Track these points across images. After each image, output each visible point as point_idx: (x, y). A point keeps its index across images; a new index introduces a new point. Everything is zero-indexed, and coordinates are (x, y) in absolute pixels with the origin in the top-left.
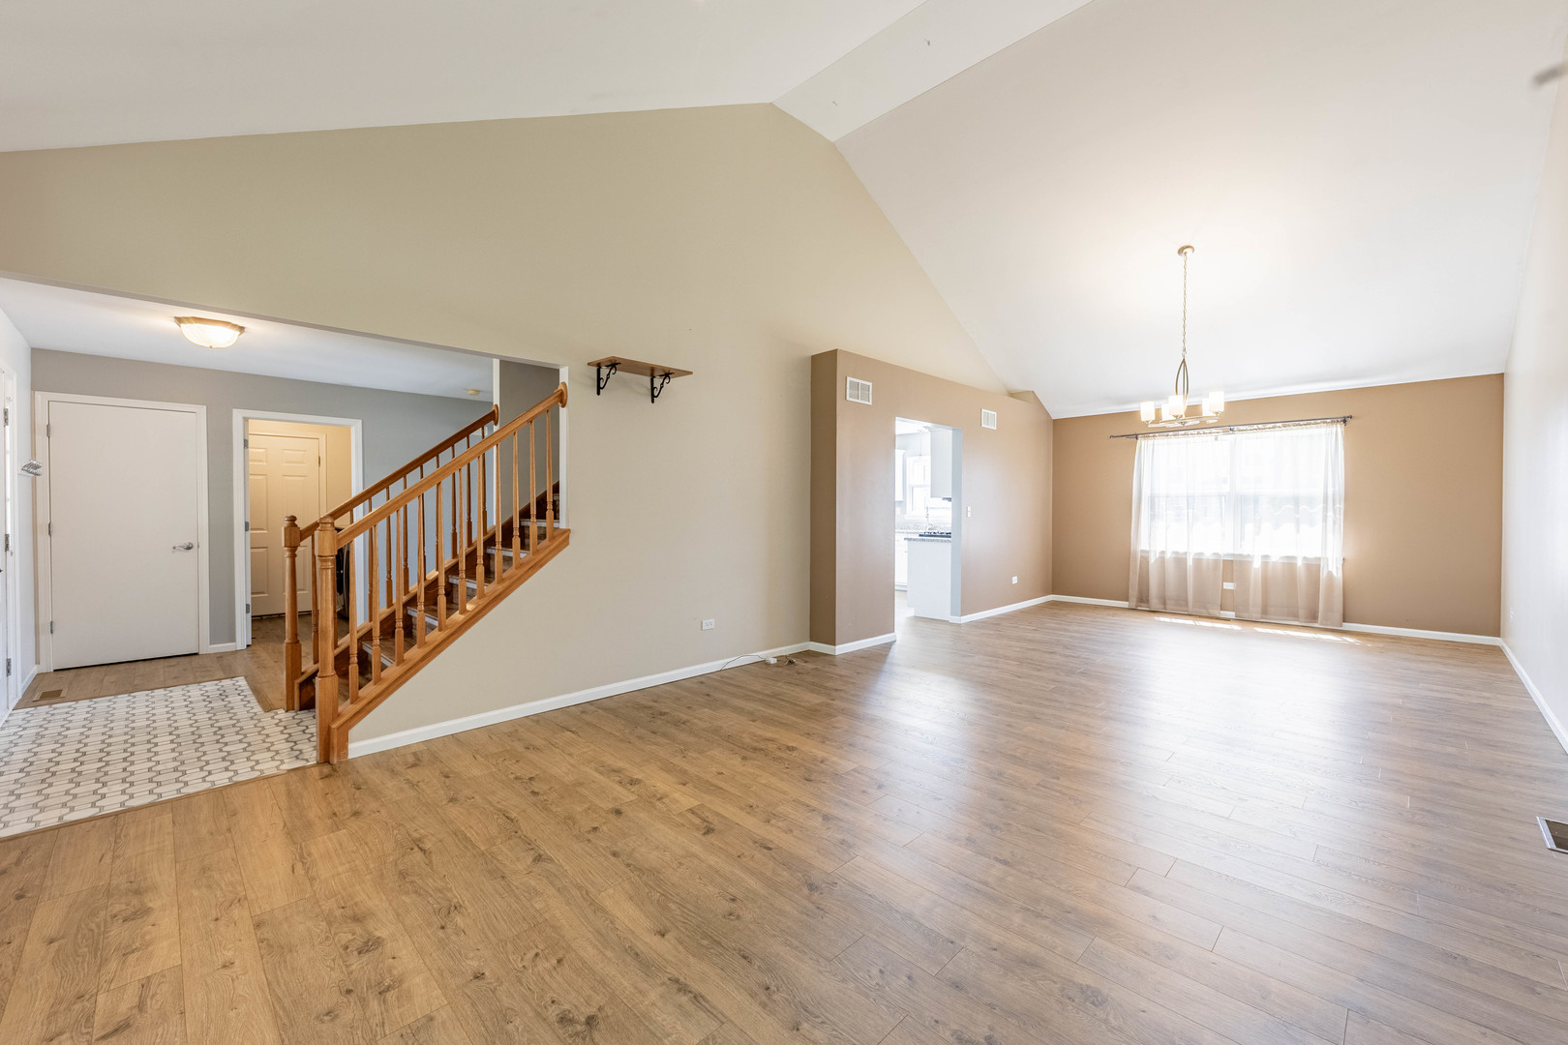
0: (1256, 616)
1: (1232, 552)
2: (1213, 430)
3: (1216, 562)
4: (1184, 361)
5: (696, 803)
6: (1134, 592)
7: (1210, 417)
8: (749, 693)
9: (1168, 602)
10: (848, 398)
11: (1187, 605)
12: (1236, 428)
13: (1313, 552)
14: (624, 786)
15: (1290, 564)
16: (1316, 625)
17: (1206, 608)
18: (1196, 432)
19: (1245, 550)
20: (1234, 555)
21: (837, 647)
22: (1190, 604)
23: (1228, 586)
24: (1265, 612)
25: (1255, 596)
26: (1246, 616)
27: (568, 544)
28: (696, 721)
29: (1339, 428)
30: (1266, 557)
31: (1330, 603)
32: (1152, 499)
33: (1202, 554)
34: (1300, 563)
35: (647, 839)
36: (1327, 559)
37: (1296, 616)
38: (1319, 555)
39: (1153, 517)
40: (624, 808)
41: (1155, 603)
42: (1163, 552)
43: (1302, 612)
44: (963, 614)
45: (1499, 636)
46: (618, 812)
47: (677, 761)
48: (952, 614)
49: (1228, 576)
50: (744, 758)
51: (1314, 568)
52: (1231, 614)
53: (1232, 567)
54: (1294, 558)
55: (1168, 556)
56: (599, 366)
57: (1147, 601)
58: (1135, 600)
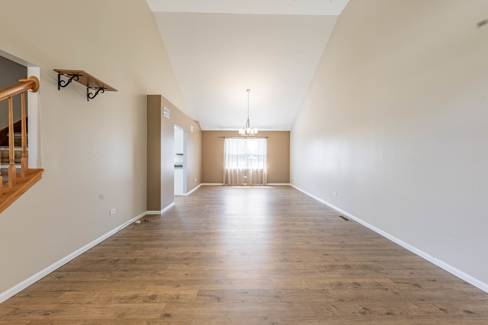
0: (251, 184)
1: (246, 168)
2: (242, 138)
3: (243, 171)
4: (248, 119)
5: (196, 291)
6: (224, 181)
7: (253, 134)
8: (148, 238)
9: (232, 182)
10: (164, 115)
11: (237, 183)
12: (247, 138)
13: (261, 168)
14: (149, 302)
15: (257, 171)
16: (262, 185)
17: (241, 183)
18: (238, 138)
19: (249, 168)
20: (246, 169)
21: (161, 211)
22: (238, 183)
23: (245, 177)
24: (253, 183)
25: (251, 180)
26: (249, 184)
27: (41, 178)
28: (140, 257)
29: (266, 140)
30: (253, 169)
31: (265, 179)
32: (229, 156)
33: (240, 169)
34: (259, 170)
35: (199, 318)
36: (264, 169)
37: (258, 183)
38: (263, 168)
39: (229, 160)
40: (168, 312)
41: (230, 183)
42: (231, 169)
43: (260, 182)
44: (187, 192)
45: (289, 183)
46: (167, 315)
47: (158, 278)
48: (183, 193)
49: (245, 175)
50: (186, 264)
51: (262, 171)
52: (246, 184)
53: (246, 172)
54: (258, 169)
55: (232, 170)
56: (60, 73)
57: (228, 183)
58: (225, 183)
